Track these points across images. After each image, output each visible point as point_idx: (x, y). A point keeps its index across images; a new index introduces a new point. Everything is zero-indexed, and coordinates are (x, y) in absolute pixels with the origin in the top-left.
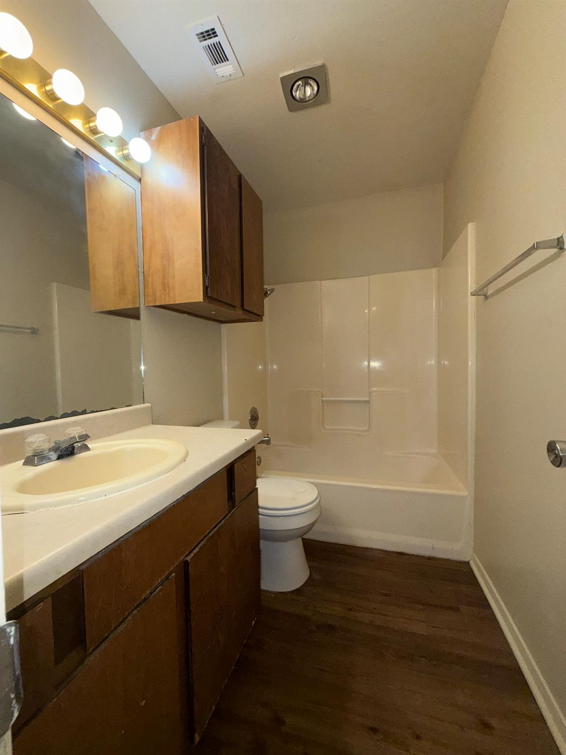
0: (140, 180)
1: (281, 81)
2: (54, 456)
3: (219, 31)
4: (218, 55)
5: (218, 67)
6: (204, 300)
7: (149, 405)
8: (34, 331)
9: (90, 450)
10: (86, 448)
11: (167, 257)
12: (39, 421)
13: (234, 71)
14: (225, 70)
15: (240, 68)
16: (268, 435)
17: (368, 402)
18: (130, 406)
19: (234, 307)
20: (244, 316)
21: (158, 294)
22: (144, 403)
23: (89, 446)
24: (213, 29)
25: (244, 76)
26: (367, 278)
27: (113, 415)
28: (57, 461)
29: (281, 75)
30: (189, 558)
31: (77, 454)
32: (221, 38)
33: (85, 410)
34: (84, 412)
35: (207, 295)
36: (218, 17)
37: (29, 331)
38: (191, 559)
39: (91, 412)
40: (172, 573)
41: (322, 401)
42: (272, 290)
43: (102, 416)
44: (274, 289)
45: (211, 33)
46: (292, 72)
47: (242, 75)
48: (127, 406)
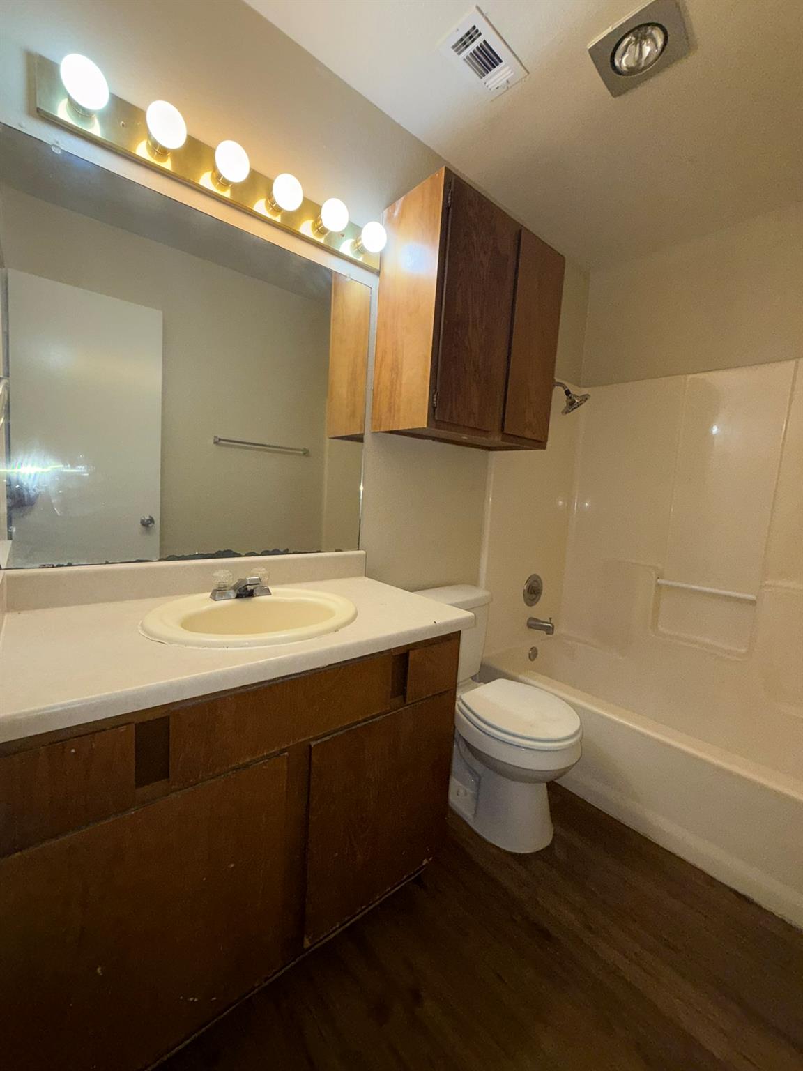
0: (378, 273)
1: (590, 53)
2: (232, 594)
3: (483, 27)
4: (486, 60)
5: (490, 78)
6: (428, 425)
7: (363, 552)
8: (306, 453)
9: (271, 594)
10: (268, 592)
11: (396, 369)
12: (239, 556)
13: (513, 73)
14: (499, 76)
15: (521, 64)
16: (550, 619)
17: (753, 603)
18: (340, 551)
19: (486, 432)
20: (504, 443)
21: (383, 417)
22: (359, 550)
23: (270, 589)
24: (474, 27)
25: (528, 73)
26: (792, 363)
27: (316, 558)
28: (236, 600)
29: (589, 46)
30: (313, 744)
31: (256, 596)
32: (487, 35)
33: (288, 550)
34: (286, 552)
35: (434, 418)
36: (478, 8)
37: (301, 452)
38: (314, 746)
39: (294, 553)
40: (285, 752)
41: (658, 585)
42: (585, 398)
43: (303, 559)
44: (588, 395)
45: (472, 34)
46: (610, 30)
47: (526, 74)
48: (336, 551)
